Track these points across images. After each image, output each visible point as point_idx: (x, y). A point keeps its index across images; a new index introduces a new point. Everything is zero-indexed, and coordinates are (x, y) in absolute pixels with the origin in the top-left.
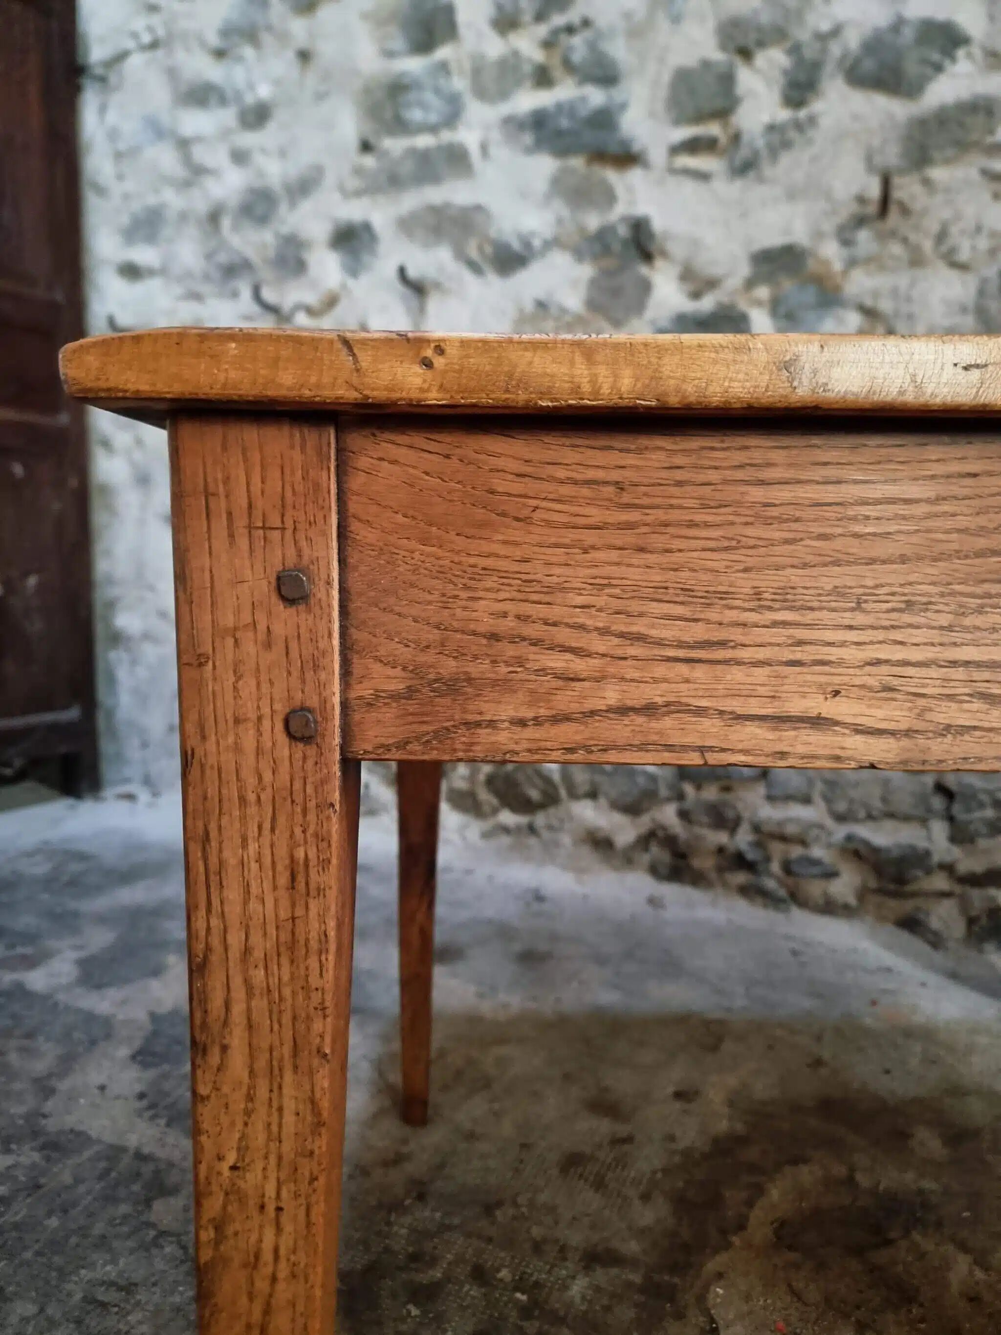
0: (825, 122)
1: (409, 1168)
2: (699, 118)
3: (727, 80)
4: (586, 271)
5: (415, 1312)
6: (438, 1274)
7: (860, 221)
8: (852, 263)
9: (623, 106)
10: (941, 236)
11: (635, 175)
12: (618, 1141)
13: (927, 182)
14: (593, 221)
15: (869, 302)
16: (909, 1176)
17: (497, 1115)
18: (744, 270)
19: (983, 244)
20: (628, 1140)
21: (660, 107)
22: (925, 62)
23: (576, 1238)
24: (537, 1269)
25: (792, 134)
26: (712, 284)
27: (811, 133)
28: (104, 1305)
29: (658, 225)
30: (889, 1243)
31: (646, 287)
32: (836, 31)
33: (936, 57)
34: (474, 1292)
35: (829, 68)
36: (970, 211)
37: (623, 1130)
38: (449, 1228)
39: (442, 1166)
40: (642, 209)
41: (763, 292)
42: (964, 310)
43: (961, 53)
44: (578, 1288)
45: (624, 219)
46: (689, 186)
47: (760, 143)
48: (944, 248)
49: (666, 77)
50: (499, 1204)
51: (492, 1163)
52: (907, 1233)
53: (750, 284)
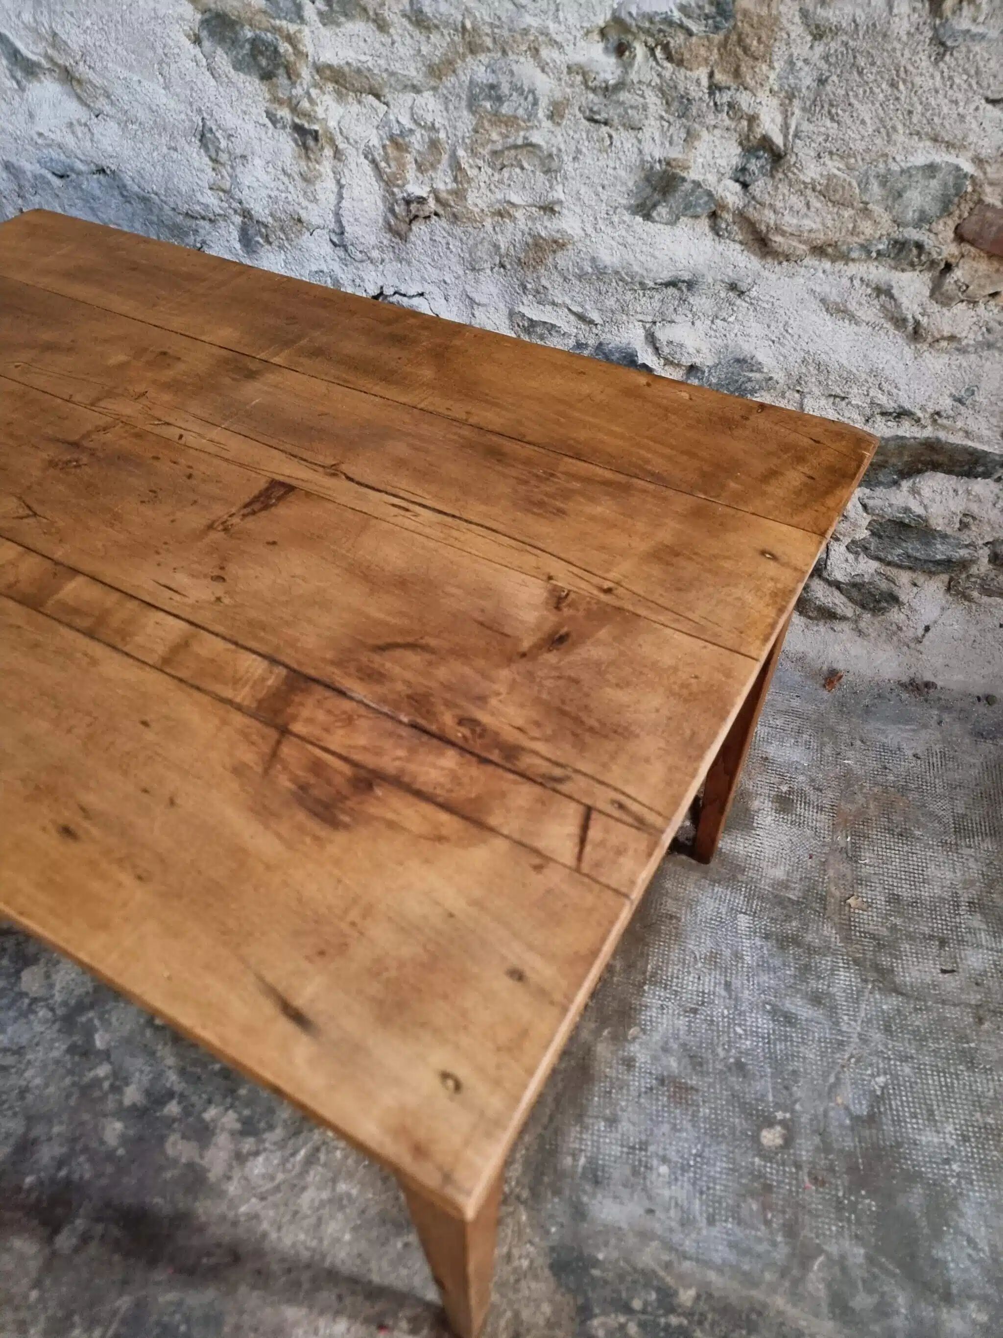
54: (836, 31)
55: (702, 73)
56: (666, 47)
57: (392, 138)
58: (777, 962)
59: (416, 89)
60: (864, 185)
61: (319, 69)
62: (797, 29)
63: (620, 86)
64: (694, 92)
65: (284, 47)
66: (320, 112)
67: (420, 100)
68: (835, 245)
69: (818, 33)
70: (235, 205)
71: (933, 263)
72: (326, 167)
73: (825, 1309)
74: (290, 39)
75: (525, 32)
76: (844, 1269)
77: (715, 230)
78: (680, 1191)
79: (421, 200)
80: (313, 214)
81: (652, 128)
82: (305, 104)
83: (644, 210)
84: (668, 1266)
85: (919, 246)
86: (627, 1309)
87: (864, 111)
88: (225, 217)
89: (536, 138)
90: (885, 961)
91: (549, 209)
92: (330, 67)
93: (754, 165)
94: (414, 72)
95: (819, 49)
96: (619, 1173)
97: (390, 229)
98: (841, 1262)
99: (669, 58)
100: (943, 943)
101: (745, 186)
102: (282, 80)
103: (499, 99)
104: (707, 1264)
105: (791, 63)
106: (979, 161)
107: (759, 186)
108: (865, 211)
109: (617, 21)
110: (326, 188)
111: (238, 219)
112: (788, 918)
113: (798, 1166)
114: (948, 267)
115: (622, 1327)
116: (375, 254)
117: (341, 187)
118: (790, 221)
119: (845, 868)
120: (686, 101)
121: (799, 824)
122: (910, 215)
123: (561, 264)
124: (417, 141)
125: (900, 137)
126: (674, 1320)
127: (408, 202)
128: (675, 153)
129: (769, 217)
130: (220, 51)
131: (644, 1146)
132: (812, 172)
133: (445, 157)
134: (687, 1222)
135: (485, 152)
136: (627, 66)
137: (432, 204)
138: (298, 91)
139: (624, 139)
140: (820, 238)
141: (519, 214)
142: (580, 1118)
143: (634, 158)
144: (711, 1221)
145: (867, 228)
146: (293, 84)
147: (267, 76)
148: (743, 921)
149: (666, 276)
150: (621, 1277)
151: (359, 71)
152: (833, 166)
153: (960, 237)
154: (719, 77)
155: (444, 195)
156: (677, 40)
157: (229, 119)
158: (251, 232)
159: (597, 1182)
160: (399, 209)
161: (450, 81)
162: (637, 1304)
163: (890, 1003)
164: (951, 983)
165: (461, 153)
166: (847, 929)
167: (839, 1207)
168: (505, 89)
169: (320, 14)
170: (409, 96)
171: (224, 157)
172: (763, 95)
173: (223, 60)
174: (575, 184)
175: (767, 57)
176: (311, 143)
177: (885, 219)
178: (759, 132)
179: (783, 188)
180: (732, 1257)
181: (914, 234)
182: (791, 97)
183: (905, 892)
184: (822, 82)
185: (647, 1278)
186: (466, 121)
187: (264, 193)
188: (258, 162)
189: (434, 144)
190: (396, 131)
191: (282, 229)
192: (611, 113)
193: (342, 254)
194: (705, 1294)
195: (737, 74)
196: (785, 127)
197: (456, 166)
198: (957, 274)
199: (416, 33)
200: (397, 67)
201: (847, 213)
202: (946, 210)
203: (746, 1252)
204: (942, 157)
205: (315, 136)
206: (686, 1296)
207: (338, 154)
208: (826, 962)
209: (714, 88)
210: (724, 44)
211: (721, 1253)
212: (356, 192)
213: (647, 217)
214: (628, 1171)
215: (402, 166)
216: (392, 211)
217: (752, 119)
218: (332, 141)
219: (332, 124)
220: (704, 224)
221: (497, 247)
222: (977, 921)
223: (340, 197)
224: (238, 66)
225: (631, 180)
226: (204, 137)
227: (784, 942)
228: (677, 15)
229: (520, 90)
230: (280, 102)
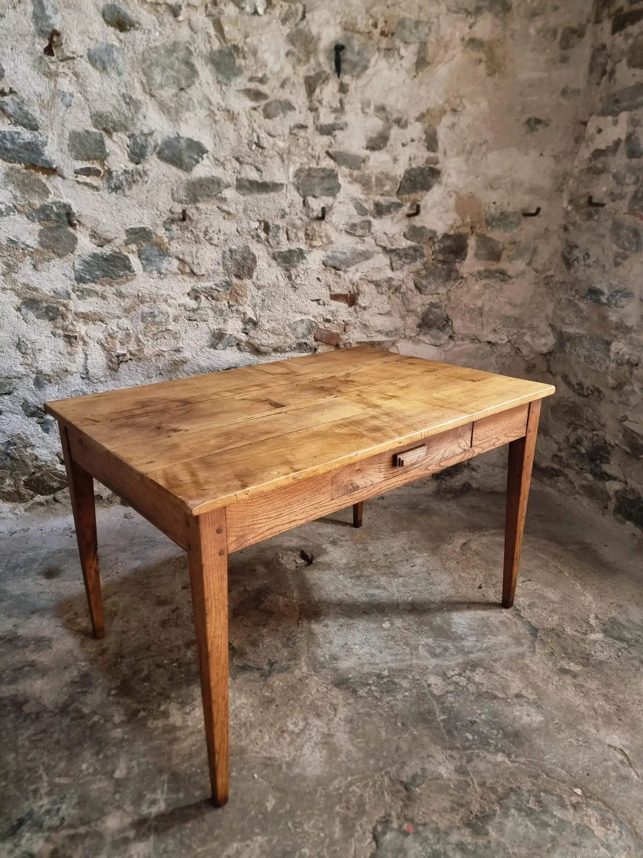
0: (151, 174)
1: (110, 651)
2: (88, 159)
3: (102, 143)
4: (37, 227)
5: (147, 684)
6: (146, 672)
7: (173, 221)
8: (172, 239)
9: (45, 144)
10: (206, 232)
11: (58, 180)
12: (174, 611)
13: (197, 209)
14: (37, 203)
15: (181, 257)
16: (260, 581)
17: (128, 622)
18: (124, 237)
19: (222, 238)
20: (177, 609)
21: (65, 148)
22: (191, 157)
23: (180, 643)
24: (175, 656)
25: (137, 177)
26: (109, 241)
27: (146, 179)
28: (40, 740)
29: (75, 209)
30: (262, 602)
31: (74, 240)
32: (151, 134)
33: (196, 157)
34: (161, 670)
35: (150, 149)
36: (215, 223)
37: (173, 607)
38: (139, 660)
39: (121, 645)
40: (65, 200)
41: (133, 247)
42: (218, 264)
43: (205, 156)
44: (189, 654)
45: (55, 203)
46: (89, 192)
47: (122, 178)
48: (208, 238)
49: (67, 134)
50: (150, 646)
51: (138, 636)
52: (266, 597)
53: (127, 243)
54: (264, 287)
55: (225, 302)
56: (212, 296)
57: (109, 335)
58: (359, 583)
59: (119, 318)
60: (284, 328)
61: (76, 314)
62: (253, 288)
63: (198, 309)
64: (224, 308)
65: (61, 308)
66: (78, 329)
67: (120, 321)
68: (280, 347)
69: (259, 288)
70: (34, 370)
71: (311, 348)
72: (80, 348)
73: (429, 657)
74: (64, 305)
75: (162, 295)
76: (429, 646)
77: (240, 350)
78: (366, 649)
79: (124, 355)
80: (72, 368)
81: (211, 320)
82: (71, 327)
83: (214, 346)
84: (374, 668)
85: (306, 344)
86: (369, 684)
87: (278, 307)
88: (27, 376)
89: (170, 327)
90: (393, 571)
91: (178, 351)
92: (82, 313)
93: (248, 327)
94: (118, 312)
95: (260, 292)
96: (342, 654)
97: (110, 368)
98: (427, 644)
99: (213, 299)
100: (407, 560)
101: (247, 334)
102: (60, 320)
103: (155, 317)
104: (387, 662)
105: (253, 297)
106: (314, 317)
107: (252, 333)
108: (286, 336)
109: (194, 290)
110: (80, 358)
111: (34, 376)
112: (355, 571)
113: (399, 628)
114: (316, 350)
115: (370, 689)
116: (103, 379)
117: (86, 355)
118: (264, 342)
119: (365, 553)
120: (221, 311)
121: (342, 546)
122: (300, 335)
123: (186, 369)
124: (120, 335)
125: (290, 313)
126: (385, 680)
127: (118, 357)
128: (221, 326)
129: (258, 342)
130: (30, 312)
131: (346, 644)
132: (267, 326)
133: (133, 339)
134: (372, 656)
135: (150, 335)
136: (199, 303)
137: (128, 356)
138: (67, 323)
139: (202, 325)
140: (275, 346)
141: (166, 354)
142: (319, 646)
143: (207, 330)
144: (381, 652)
145: (288, 340)
146: (65, 321)
147: (52, 319)
148: (341, 577)
149: (226, 366)
150: (361, 678)
151: (95, 314)
152: (273, 324)
153: (316, 340)
154: (231, 303)
155: (134, 352)
156: (215, 294)
157: (33, 337)
158: (41, 379)
159: (336, 659)
160: (115, 360)
161: (133, 313)
162: (371, 682)
163: (401, 580)
164: (416, 569)
165: (140, 336)
166: (376, 567)
167: (417, 632)
168: (157, 313)
169: (78, 296)
170: (116, 321)
171: (29, 351)
172: (246, 307)
173: (31, 316)
174: (186, 342)
175: (245, 295)
176: (73, 340)
177: (293, 337)
178: (247, 317)
179: (260, 332)
180: (393, 658)
181: (303, 341)
182: (255, 306)
183: (388, 552)
184: (263, 301)
185: (369, 674)
186: (141, 326)
187: (49, 362)
188: (47, 351)
189: (128, 335)
190: (111, 332)
191: (58, 376)
192: (196, 317)
193: (87, 381)
194: (391, 669)
195: (237, 301)
196: (256, 315)
197: (138, 341)
198: (319, 351)
199: (119, 299)
200: (111, 311)
201: (281, 337)
202: (310, 332)
203: (397, 654)
204: (304, 317)
205: (76, 338)
206: (386, 673)
207: (85, 343)
208: (375, 578)
209: (230, 306)
210: (231, 293)
211: (389, 658)
212: (94, 357)
213: (215, 348)
214: (345, 652)
215: (114, 344)
216: (112, 362)
217: (245, 314)
218: (82, 339)
219: (83, 333)
220: (235, 348)
221: (158, 367)
222: (413, 552)
223: (87, 359)
224: (38, 317)
225: (207, 337)
226: (19, 346)
227: (358, 577)
228: (214, 287)
229: (163, 313)
230: (58, 328)
